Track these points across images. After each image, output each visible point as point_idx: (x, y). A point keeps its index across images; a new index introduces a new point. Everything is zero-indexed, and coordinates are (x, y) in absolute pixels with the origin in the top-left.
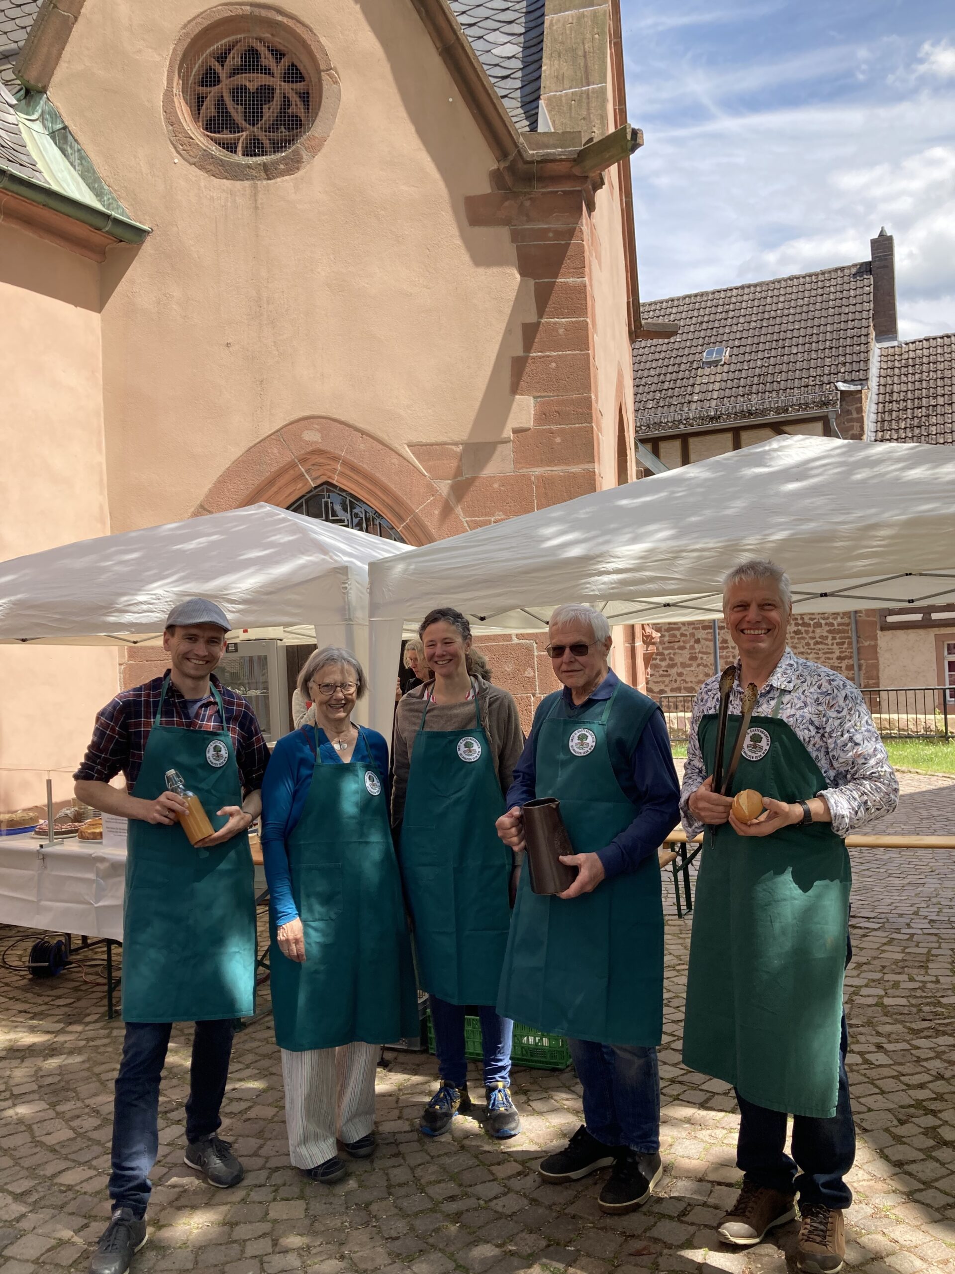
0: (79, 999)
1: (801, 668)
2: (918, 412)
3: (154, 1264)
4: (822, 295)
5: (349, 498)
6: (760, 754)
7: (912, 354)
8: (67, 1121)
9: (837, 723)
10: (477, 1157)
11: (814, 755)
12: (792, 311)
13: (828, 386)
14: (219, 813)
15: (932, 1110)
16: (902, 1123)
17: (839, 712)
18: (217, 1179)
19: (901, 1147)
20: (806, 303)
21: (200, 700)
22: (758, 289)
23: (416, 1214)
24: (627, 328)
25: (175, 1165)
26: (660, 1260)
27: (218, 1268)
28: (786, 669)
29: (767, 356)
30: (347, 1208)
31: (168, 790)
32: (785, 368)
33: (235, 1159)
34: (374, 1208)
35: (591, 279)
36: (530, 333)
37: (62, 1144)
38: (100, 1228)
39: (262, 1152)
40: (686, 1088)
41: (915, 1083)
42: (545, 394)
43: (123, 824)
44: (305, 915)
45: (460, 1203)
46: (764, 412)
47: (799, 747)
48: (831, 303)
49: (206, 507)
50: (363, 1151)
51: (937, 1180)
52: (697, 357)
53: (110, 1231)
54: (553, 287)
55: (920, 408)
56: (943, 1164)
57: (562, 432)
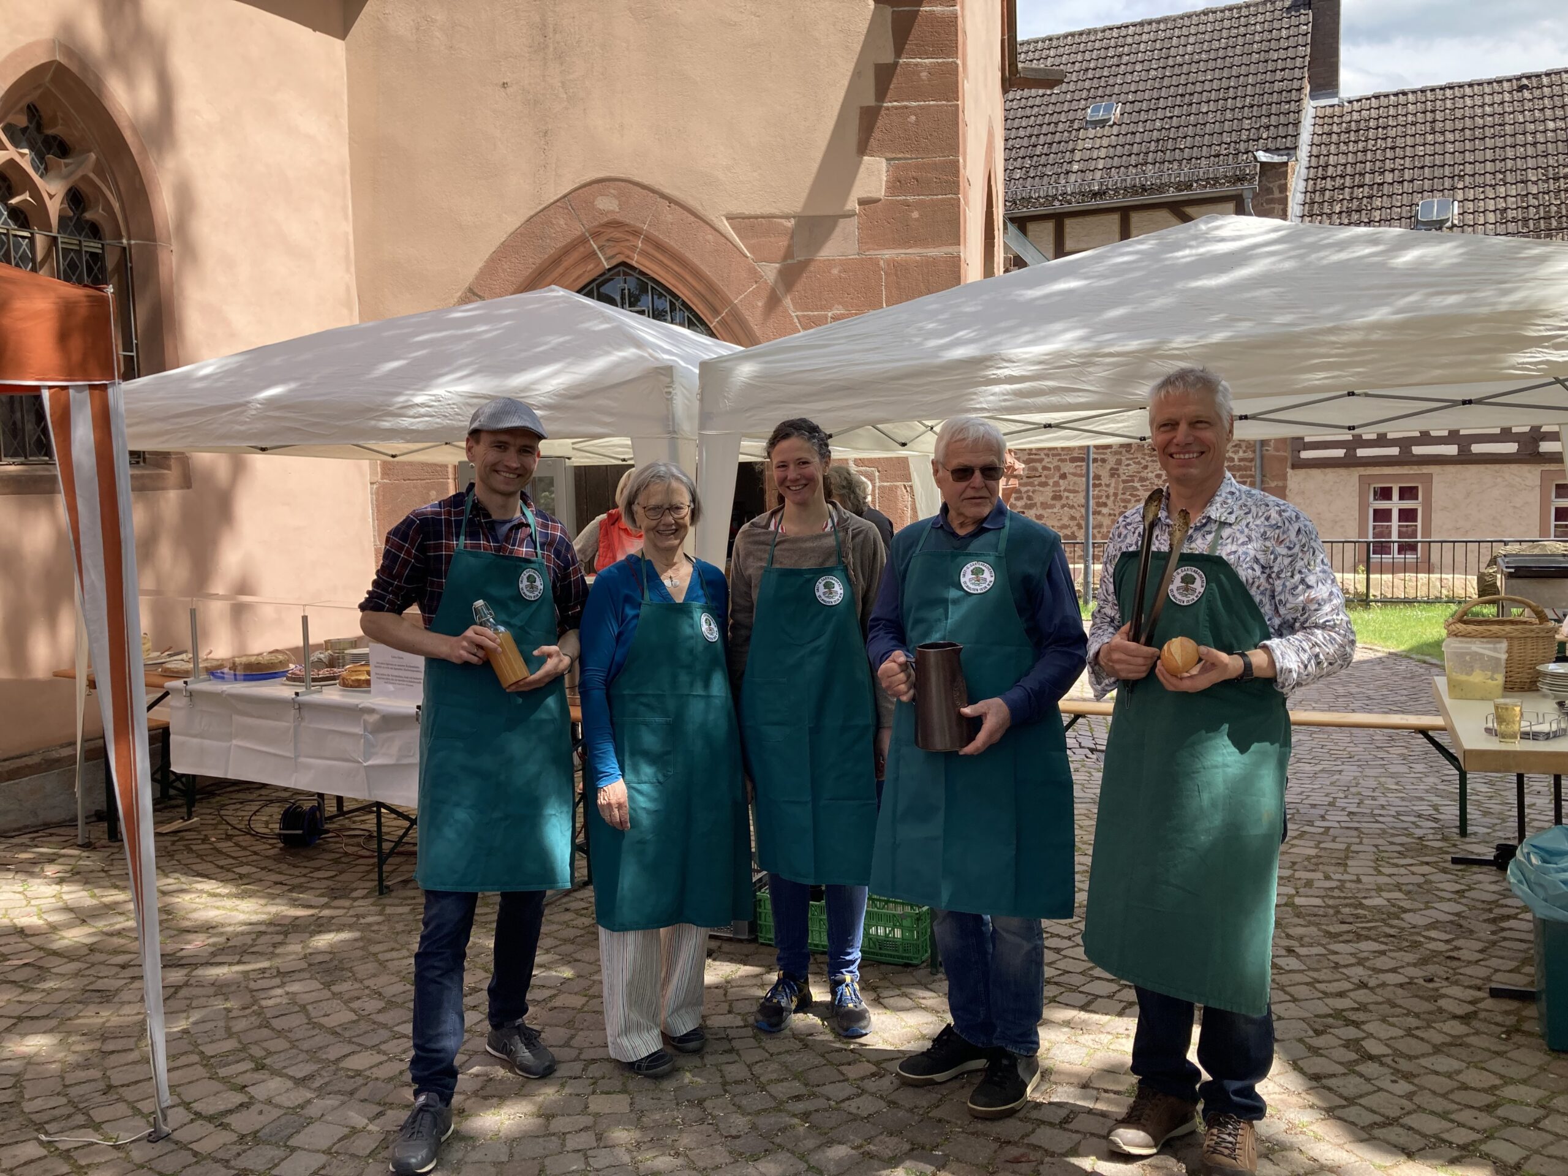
0: (341, 873)
1: (1244, 496)
2: (1358, 192)
3: (464, 1156)
4: (1245, 35)
5: (650, 284)
6: (1192, 598)
7: (1356, 116)
8: (346, 1003)
9: (1287, 561)
10: (823, 1056)
11: (1257, 599)
12: (1204, 56)
13: (1245, 156)
14: (536, 653)
15: (1353, 1022)
16: (1318, 1033)
17: (1290, 548)
18: (525, 1069)
19: (1319, 1060)
20: (1223, 45)
21: (510, 521)
22: (1162, 26)
23: (758, 1113)
24: (1000, 74)
25: (476, 1053)
26: (1041, 1168)
27: (536, 1162)
28: (1227, 498)
29: (1169, 115)
30: (677, 1104)
31: (476, 624)
32: (1190, 131)
33: (545, 1048)
34: (708, 1104)
35: (962, 8)
36: (884, 76)
37: (344, 1026)
38: (401, 1117)
39: (573, 1043)
40: (1063, 990)
41: (1333, 991)
42: (901, 155)
43: (420, 661)
44: (630, 776)
45: (807, 1103)
46: (1161, 188)
47: (1240, 588)
48: (1255, 46)
49: (476, 290)
50: (692, 1045)
51: (1361, 1096)
52: (1080, 114)
53: (414, 1118)
54: (916, 17)
55: (1362, 186)
56: (1368, 1080)
57: (920, 205)
